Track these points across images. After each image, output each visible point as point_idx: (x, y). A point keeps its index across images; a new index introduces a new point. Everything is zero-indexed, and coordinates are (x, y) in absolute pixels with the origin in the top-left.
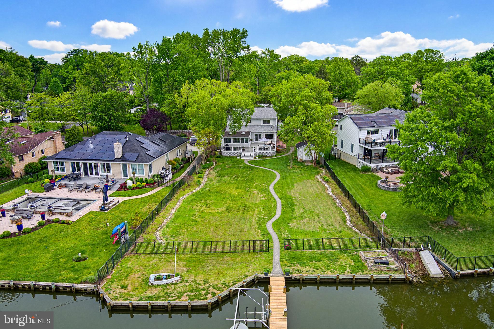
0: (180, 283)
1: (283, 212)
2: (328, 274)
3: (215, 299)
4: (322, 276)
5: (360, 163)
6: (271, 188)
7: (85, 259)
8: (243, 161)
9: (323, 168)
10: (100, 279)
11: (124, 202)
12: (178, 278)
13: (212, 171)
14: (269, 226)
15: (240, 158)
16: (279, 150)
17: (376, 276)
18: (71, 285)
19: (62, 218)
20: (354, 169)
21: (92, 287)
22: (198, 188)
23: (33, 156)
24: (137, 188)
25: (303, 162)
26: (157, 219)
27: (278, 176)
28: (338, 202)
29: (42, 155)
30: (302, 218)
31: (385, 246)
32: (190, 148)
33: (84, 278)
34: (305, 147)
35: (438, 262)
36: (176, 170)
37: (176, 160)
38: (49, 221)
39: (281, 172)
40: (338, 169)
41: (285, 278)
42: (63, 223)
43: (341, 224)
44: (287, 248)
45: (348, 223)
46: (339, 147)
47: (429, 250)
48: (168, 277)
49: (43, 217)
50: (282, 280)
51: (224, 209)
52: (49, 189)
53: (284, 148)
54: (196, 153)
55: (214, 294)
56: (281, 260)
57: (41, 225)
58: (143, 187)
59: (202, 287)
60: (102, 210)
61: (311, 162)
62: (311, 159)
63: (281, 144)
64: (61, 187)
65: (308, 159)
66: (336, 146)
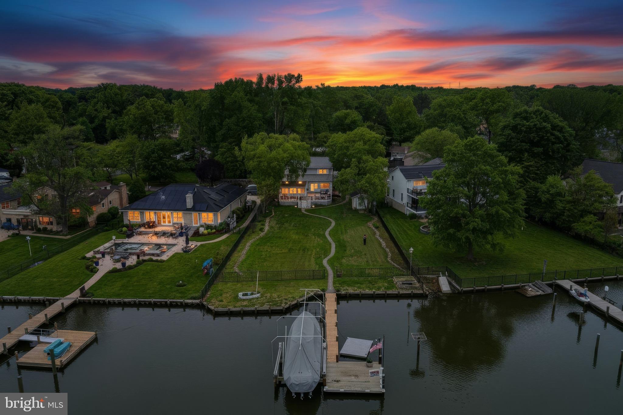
0: (260, 298)
1: (337, 252)
2: (368, 291)
3: (287, 306)
4: (363, 292)
5: (408, 211)
6: (327, 233)
7: (184, 285)
8: (300, 209)
9: (374, 215)
10: (203, 296)
11: (202, 245)
12: (258, 295)
13: (272, 219)
14: (325, 262)
15: (298, 207)
16: (335, 198)
17: (402, 292)
18: (182, 300)
19: (154, 258)
20: (403, 215)
21: (197, 301)
22: (262, 234)
23: (103, 206)
24: (209, 234)
25: (356, 210)
26: (233, 259)
27: (333, 224)
28: (384, 244)
29: (110, 206)
30: (352, 256)
31: (413, 274)
32: (250, 198)
33: (190, 296)
34: (359, 195)
35: (450, 283)
36: (240, 219)
37: (238, 209)
38: (144, 261)
39: (335, 219)
40: (388, 216)
41: (336, 294)
42: (157, 261)
43: (384, 260)
44: (339, 276)
45: (389, 259)
46: (391, 196)
47: (446, 276)
48: (252, 294)
49: (138, 258)
50: (334, 296)
51: (287, 251)
52: (130, 236)
53: (340, 197)
54: (254, 202)
55: (286, 303)
56: (334, 283)
57: (139, 263)
58: (214, 233)
59: (277, 299)
60: (185, 252)
61: (365, 210)
62: (364, 208)
63: (337, 193)
64: (141, 234)
65: (361, 208)
66: (388, 195)
